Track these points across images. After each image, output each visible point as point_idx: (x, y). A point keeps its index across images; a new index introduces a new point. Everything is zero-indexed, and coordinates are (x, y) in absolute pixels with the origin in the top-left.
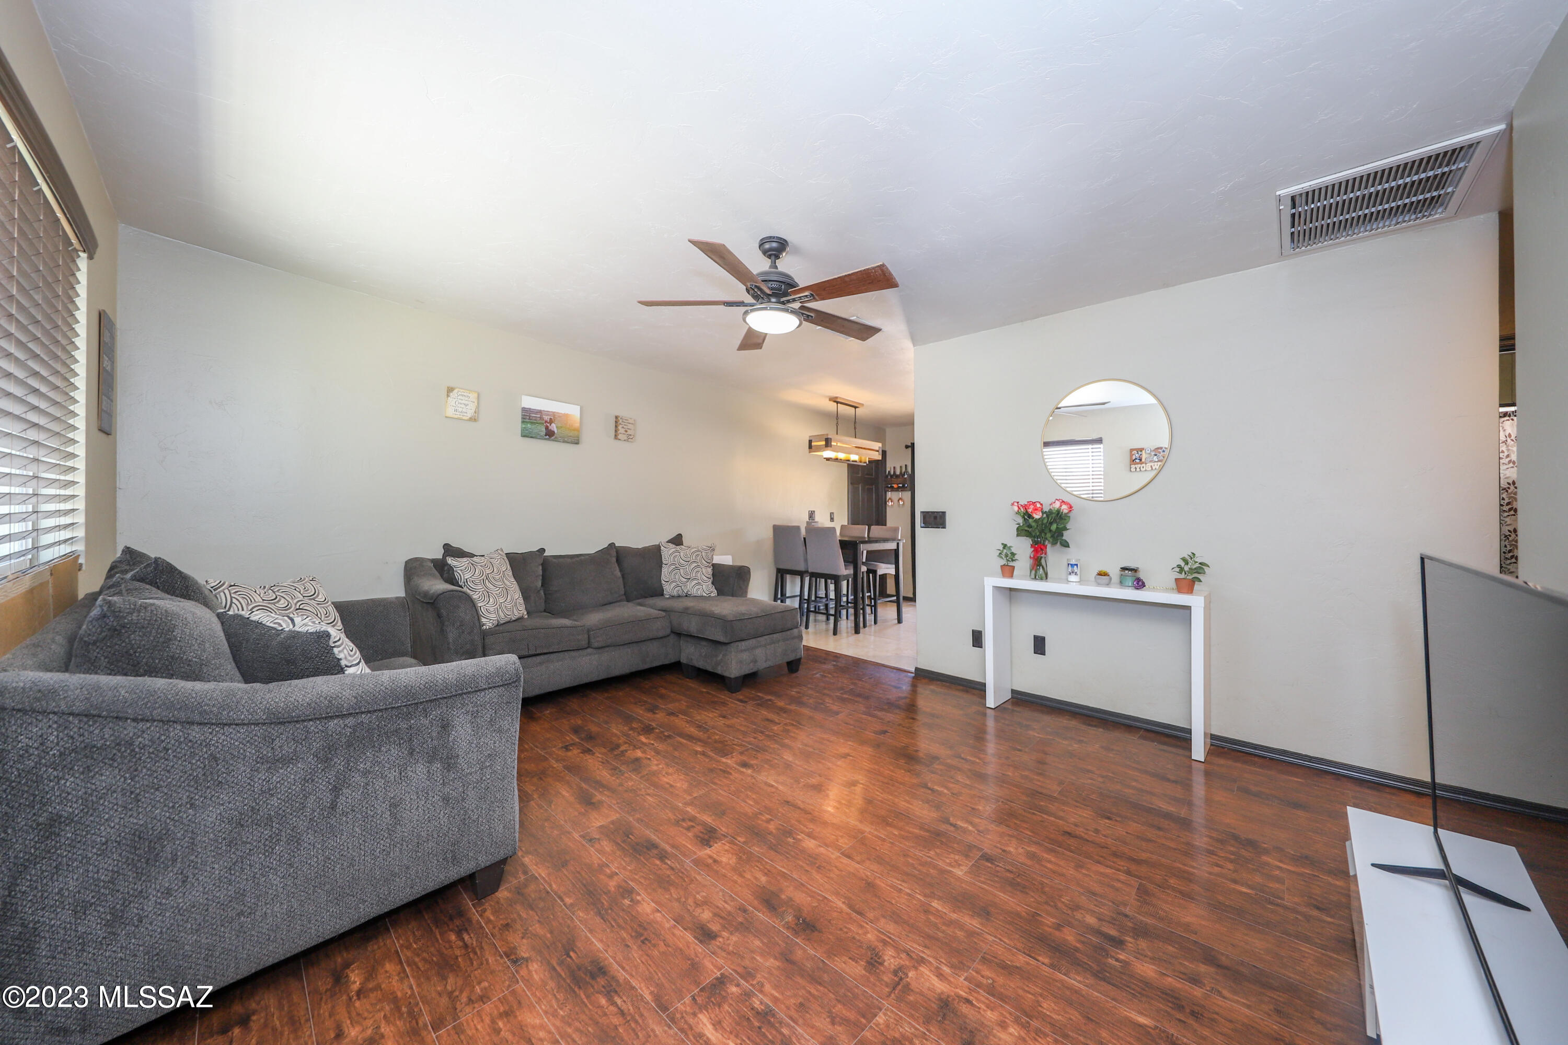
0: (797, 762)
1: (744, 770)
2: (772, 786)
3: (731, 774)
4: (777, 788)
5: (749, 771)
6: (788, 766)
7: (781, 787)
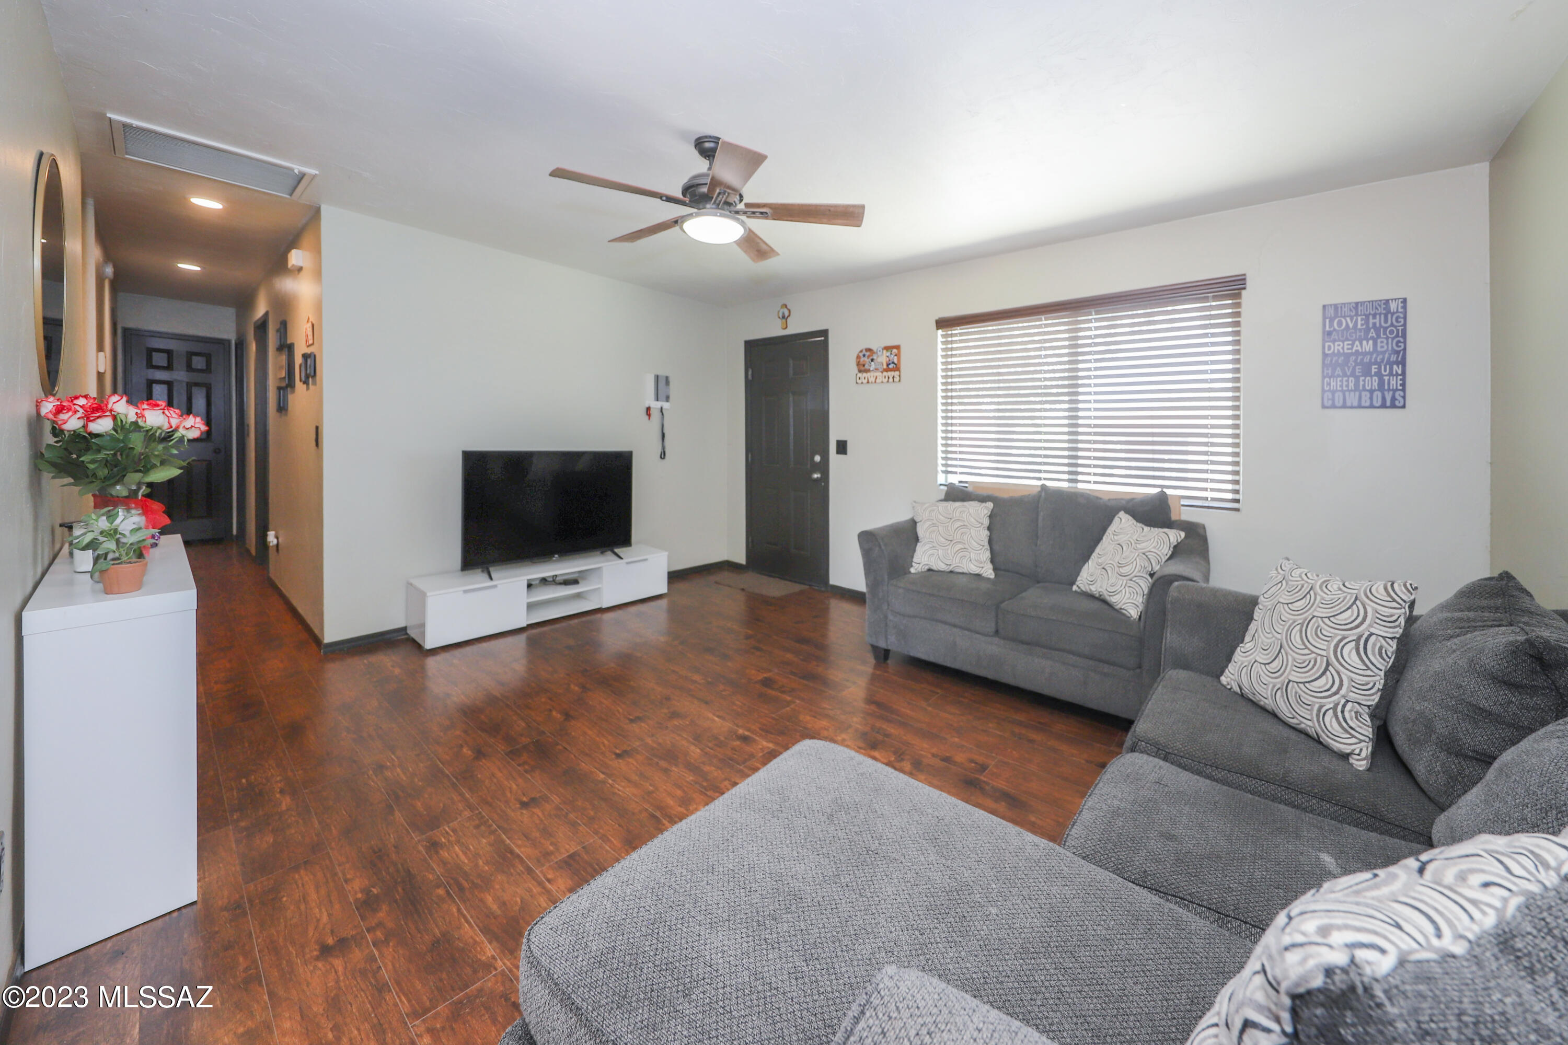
0: (686, 744)
1: (747, 733)
2: (718, 717)
3: (760, 729)
4: (714, 715)
5: (741, 731)
6: (697, 738)
7: (711, 715)
